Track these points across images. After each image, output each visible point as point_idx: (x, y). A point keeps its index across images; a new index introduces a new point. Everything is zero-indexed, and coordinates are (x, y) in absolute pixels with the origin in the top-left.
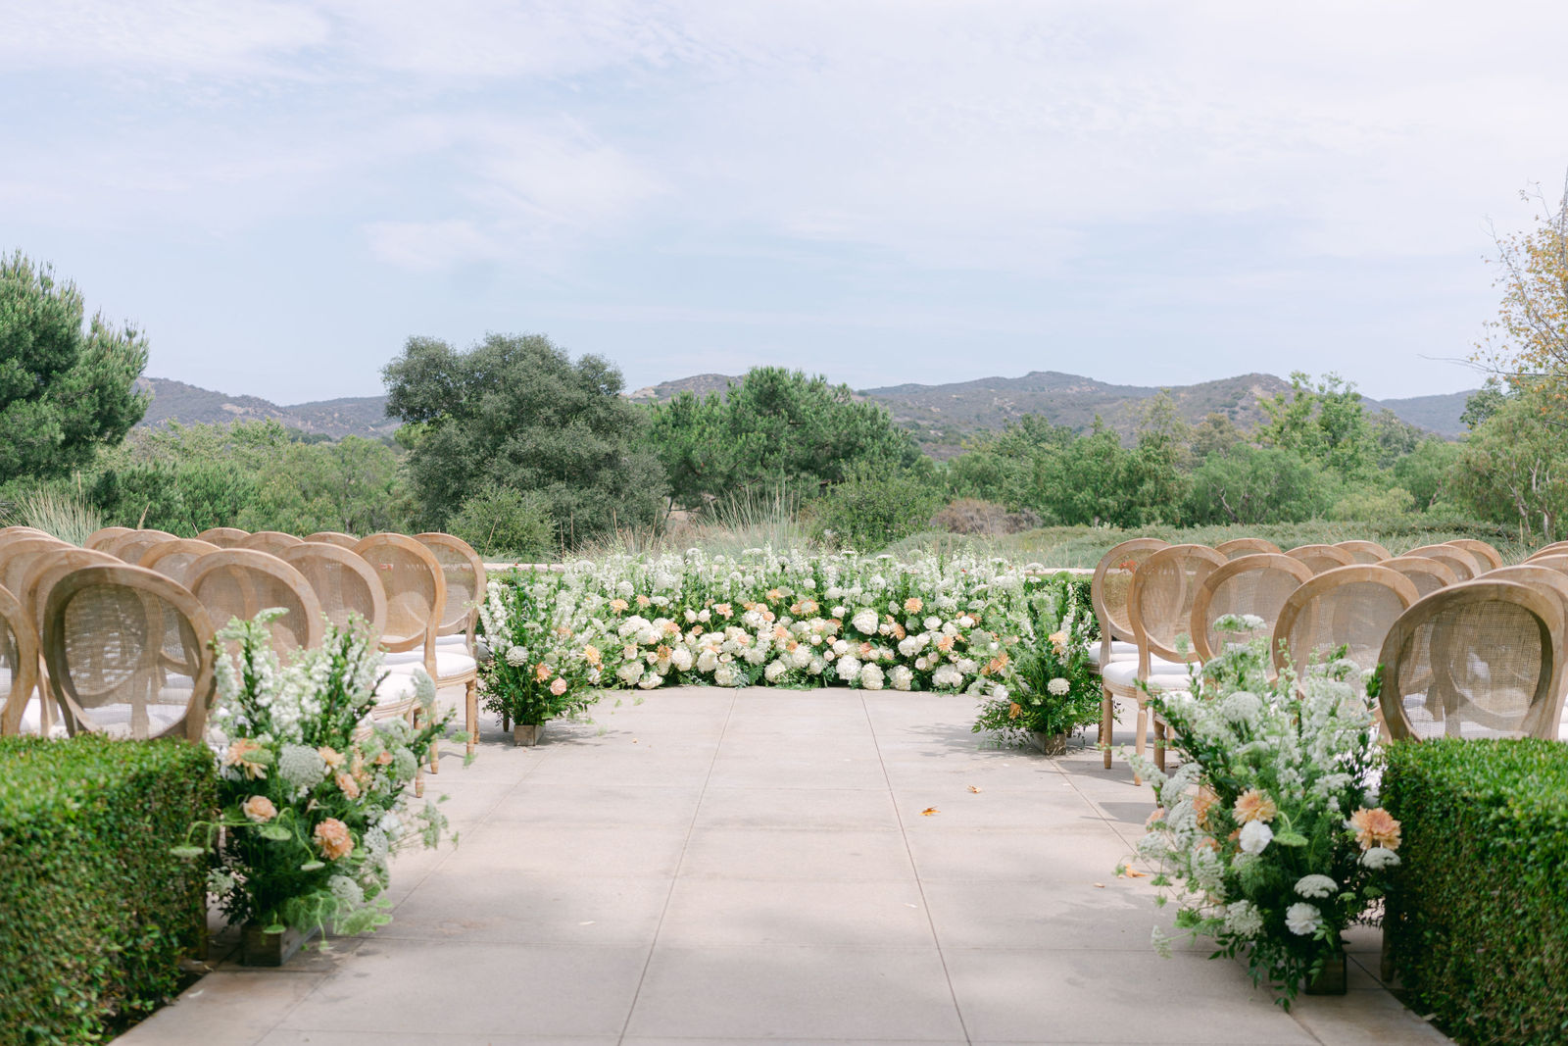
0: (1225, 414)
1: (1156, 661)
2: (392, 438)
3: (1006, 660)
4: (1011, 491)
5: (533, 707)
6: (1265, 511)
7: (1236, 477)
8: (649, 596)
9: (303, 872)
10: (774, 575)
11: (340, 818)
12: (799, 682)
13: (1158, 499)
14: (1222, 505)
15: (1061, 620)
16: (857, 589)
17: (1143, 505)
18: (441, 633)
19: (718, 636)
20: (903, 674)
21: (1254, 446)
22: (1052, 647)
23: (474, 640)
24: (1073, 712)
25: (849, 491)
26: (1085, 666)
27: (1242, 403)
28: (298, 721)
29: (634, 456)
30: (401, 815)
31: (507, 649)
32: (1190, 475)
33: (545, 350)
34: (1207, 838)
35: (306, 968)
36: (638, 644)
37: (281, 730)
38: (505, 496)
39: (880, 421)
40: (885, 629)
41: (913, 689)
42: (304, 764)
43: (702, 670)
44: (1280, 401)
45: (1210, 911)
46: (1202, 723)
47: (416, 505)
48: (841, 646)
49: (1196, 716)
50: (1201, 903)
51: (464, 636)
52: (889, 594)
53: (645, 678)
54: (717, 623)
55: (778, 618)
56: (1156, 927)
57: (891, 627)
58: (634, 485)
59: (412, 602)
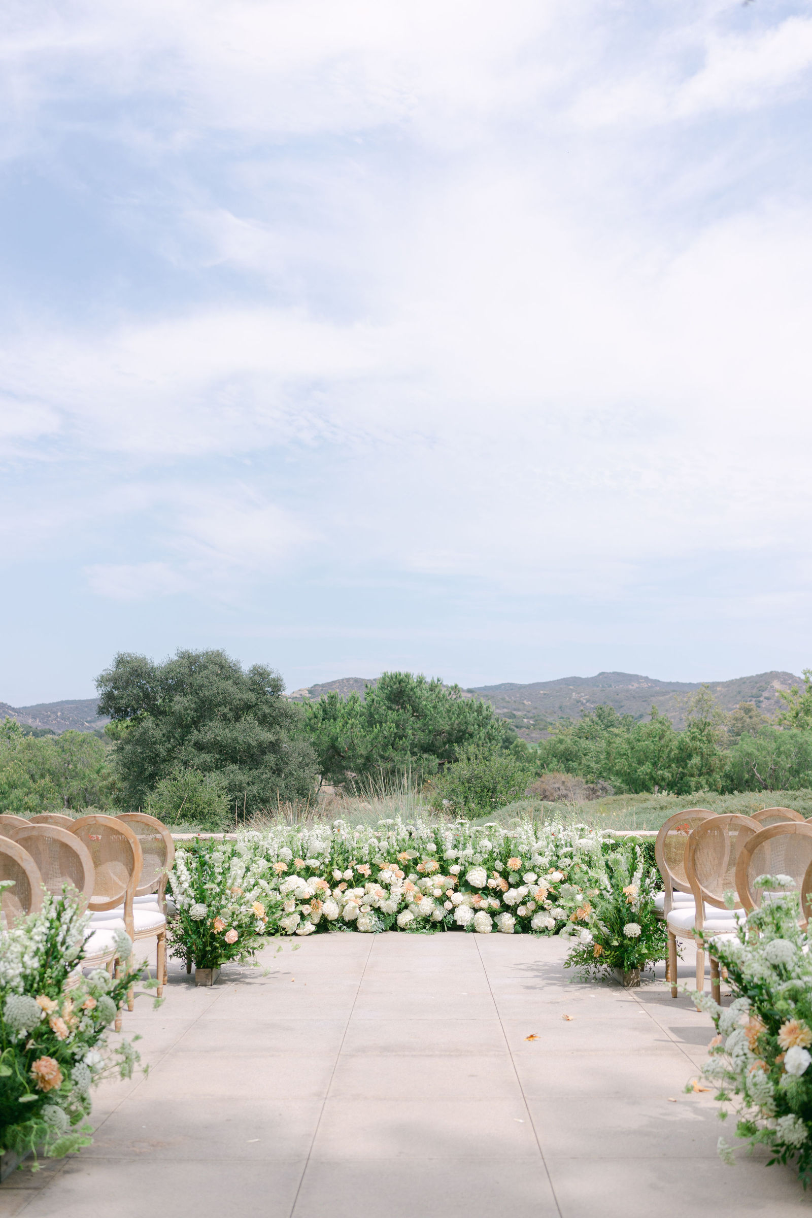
0: (753, 703)
1: (709, 909)
2: (103, 731)
3: (590, 909)
4: (588, 766)
5: (211, 954)
6: (788, 779)
7: (764, 753)
8: (304, 859)
9: (20, 1103)
10: (404, 840)
11: (52, 1055)
12: (425, 928)
13: (704, 770)
14: (754, 775)
15: (632, 876)
16: (469, 851)
17: (692, 775)
18: (139, 894)
19: (359, 891)
20: (507, 920)
21: (776, 728)
22: (626, 897)
23: (164, 899)
24: (645, 951)
25: (461, 769)
26: (653, 912)
27: (766, 694)
28: (20, 975)
29: (292, 743)
30: (102, 1051)
31: (190, 906)
32: (728, 752)
33: (223, 661)
34: (758, 1061)
35: (21, 1186)
36: (296, 900)
37: (7, 983)
38: (190, 777)
39: (485, 713)
40: (492, 883)
41: (516, 932)
42: (24, 1011)
43: (347, 919)
44: (795, 693)
45: (765, 1123)
46: (749, 965)
47: (119, 785)
48: (457, 897)
49: (744, 959)
50: (756, 1116)
51: (156, 896)
52: (495, 854)
53: (301, 926)
54: (358, 880)
55: (407, 875)
56: (720, 1139)
57: (497, 882)
58: (292, 766)
59: (115, 870)
